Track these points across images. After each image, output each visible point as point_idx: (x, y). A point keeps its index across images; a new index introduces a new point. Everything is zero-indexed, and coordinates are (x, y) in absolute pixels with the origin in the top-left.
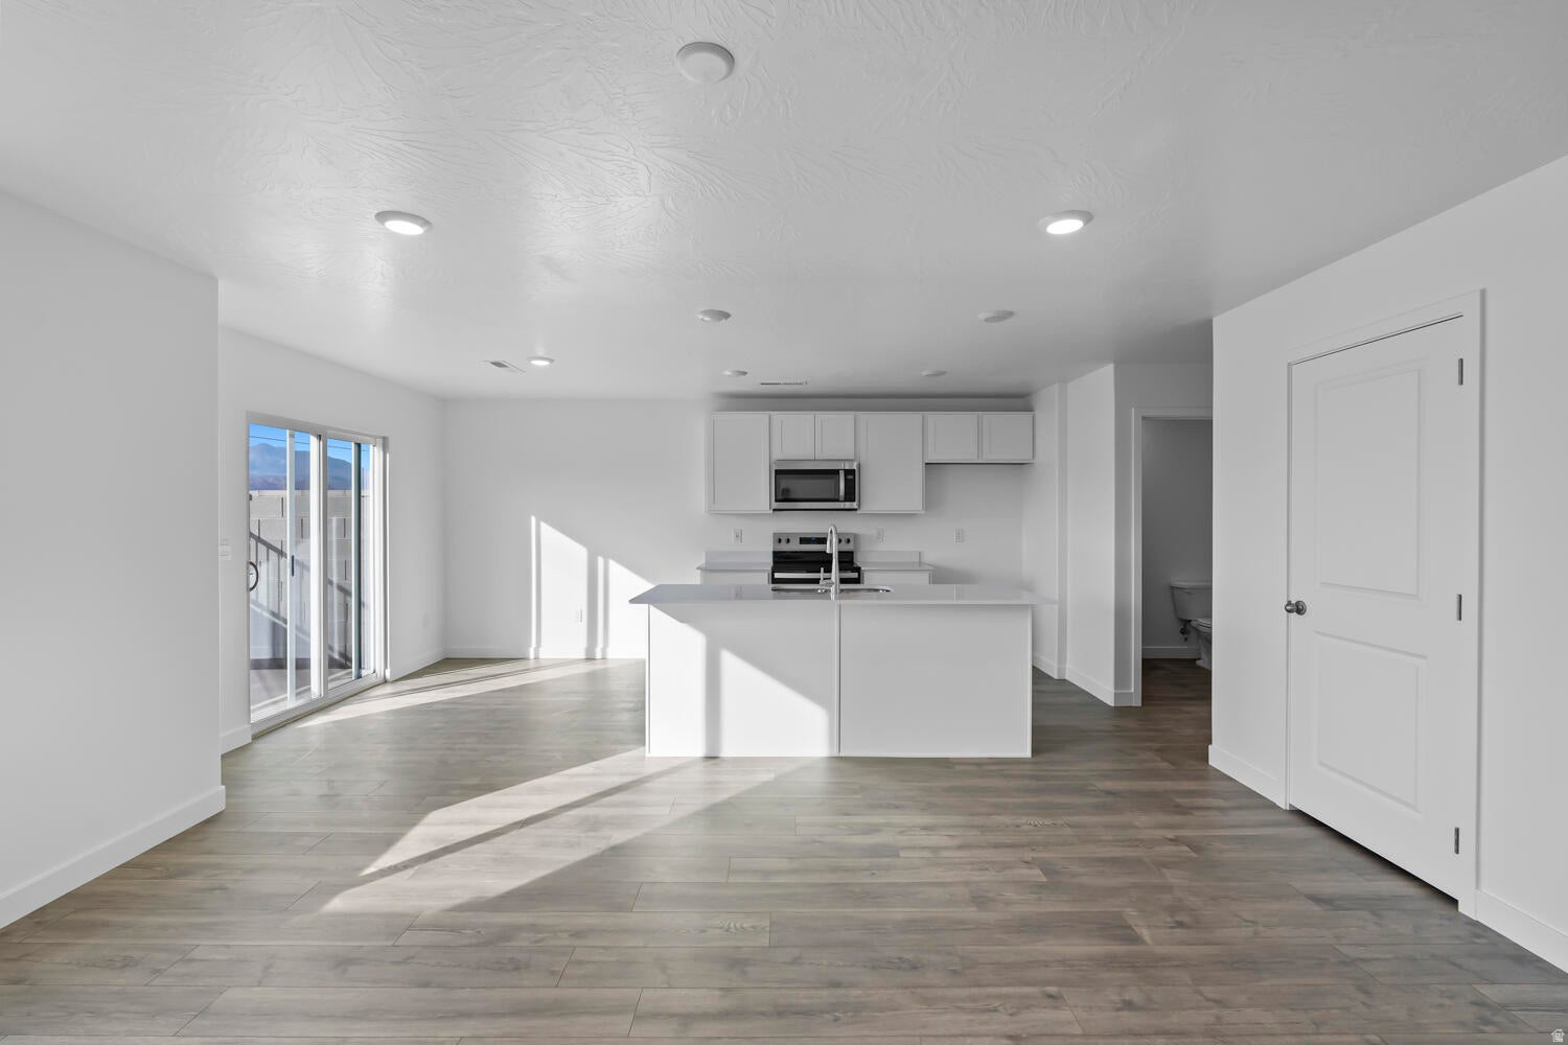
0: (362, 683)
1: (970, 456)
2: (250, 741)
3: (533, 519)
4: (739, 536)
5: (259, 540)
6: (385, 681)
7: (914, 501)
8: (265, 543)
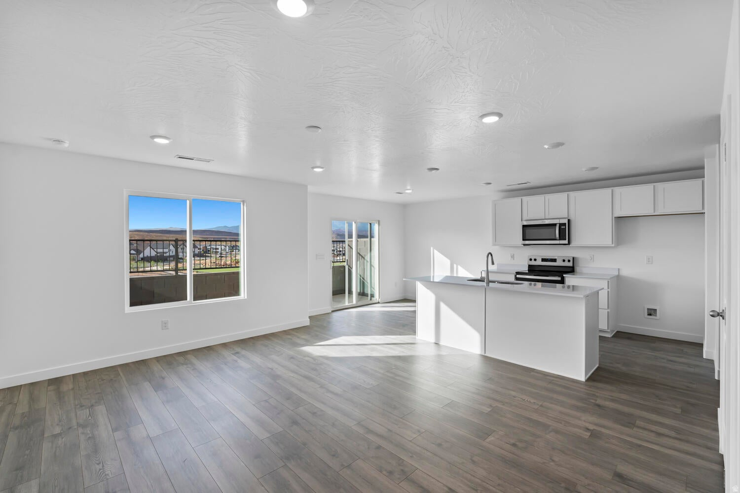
0: (371, 302)
1: (651, 212)
2: (330, 312)
3: (432, 248)
4: (513, 257)
5: (360, 255)
6: (379, 303)
7: (608, 240)
8: (361, 256)
